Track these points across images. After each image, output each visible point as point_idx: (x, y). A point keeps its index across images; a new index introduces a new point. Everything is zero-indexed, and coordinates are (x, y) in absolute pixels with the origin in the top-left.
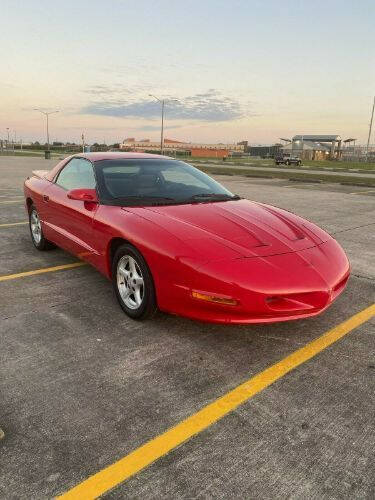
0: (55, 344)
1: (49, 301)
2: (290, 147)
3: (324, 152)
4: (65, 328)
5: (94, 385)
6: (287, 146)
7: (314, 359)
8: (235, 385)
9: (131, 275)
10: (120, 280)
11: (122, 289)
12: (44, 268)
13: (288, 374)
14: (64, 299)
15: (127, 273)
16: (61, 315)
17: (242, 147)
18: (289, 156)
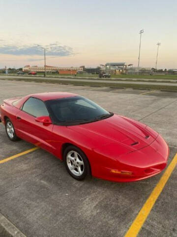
0: (47, 200)
1: (32, 173)
2: (105, 69)
3: (119, 70)
4: (48, 189)
5: (77, 222)
6: (103, 68)
7: (163, 192)
8: (137, 212)
9: (75, 160)
10: (68, 161)
11: (70, 165)
12: (20, 153)
13: (156, 202)
14: (39, 171)
15: (73, 158)
16: (42, 181)
17: (82, 68)
18: (105, 73)
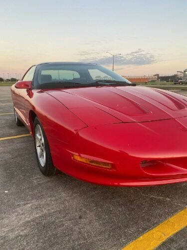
2: (182, 75)
6: (180, 75)
10: (38, 144)
17: (156, 77)
18: (181, 79)
